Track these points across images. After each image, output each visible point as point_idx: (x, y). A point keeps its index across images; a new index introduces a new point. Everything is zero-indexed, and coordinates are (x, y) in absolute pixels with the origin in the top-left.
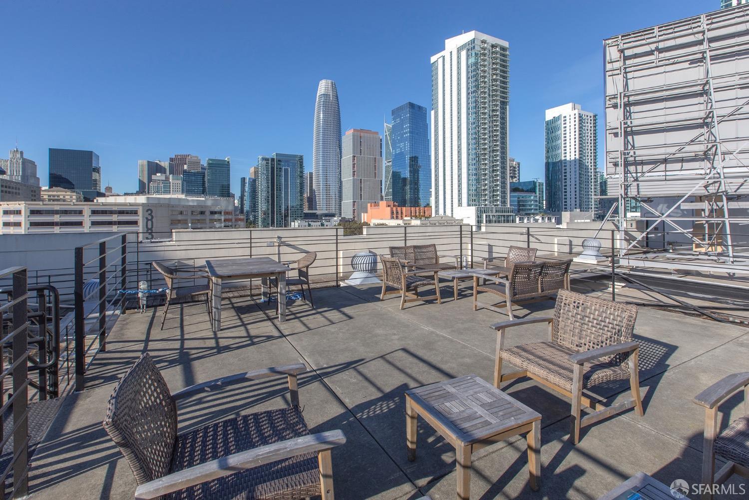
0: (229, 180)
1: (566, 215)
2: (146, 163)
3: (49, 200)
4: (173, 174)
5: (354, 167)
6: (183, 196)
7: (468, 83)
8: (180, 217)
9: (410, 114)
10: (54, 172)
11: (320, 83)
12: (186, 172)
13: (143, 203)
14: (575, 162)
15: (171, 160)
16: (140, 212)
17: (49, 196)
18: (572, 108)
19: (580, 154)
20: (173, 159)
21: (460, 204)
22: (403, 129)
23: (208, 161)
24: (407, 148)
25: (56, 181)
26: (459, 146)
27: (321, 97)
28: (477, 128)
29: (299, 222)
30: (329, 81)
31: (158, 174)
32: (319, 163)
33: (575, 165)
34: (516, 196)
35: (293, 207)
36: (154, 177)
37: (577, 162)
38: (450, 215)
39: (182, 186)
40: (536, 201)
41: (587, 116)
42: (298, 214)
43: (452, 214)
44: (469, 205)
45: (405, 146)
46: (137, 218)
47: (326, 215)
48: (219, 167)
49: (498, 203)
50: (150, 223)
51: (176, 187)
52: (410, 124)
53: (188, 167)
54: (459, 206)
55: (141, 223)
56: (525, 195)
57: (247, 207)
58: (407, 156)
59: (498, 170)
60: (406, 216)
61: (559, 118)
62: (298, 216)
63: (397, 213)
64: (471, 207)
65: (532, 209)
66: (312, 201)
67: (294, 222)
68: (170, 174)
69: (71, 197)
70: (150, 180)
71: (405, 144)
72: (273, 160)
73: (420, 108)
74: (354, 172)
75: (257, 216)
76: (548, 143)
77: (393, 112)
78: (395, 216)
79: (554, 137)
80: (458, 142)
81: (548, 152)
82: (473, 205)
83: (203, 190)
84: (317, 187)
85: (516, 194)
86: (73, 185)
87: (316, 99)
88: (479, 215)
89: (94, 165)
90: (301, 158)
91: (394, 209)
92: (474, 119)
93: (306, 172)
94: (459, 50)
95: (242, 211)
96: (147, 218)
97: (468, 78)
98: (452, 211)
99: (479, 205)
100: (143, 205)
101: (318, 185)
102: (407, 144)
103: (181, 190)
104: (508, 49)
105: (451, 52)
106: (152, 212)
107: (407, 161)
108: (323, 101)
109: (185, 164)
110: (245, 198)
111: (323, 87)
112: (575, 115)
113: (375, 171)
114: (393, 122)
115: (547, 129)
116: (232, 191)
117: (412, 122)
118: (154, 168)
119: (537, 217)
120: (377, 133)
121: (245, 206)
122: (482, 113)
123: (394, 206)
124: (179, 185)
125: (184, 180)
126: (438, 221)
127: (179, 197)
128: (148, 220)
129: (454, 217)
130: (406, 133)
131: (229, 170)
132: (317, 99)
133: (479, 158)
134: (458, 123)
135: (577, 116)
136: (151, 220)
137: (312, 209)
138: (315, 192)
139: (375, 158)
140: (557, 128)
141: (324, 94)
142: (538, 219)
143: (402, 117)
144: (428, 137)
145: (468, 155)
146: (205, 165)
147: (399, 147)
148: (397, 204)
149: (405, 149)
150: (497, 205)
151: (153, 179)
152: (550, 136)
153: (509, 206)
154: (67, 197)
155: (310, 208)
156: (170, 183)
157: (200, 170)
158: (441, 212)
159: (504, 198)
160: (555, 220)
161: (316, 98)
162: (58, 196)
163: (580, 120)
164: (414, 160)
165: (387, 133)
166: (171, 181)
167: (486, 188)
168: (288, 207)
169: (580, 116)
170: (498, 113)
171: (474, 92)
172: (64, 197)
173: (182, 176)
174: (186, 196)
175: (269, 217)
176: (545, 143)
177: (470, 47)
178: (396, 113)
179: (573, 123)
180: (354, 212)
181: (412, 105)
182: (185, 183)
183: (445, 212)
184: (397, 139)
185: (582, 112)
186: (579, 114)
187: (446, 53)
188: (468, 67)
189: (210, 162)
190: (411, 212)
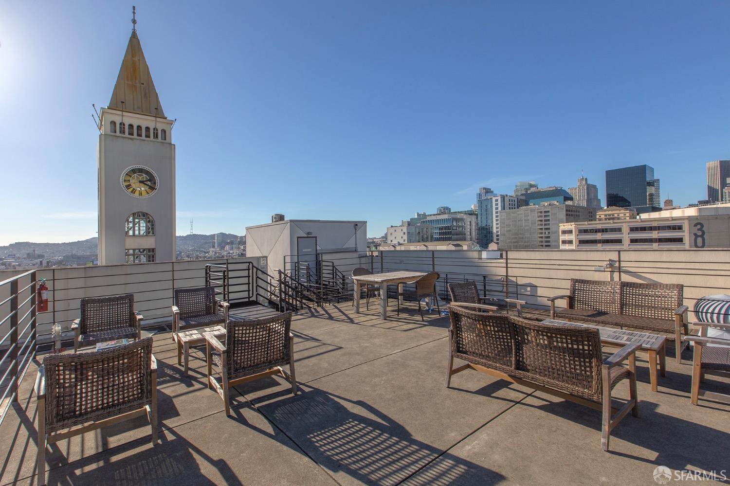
2: (718, 164)
3: (606, 219)
10: (611, 192)
13: (689, 216)
16: (686, 227)
17: (606, 215)
25: (614, 200)
46: (681, 234)
50: (699, 239)
55: (687, 240)
69: (626, 215)
70: (724, 184)
86: (629, 202)
89: (648, 179)
96: (695, 234)
100: (691, 218)
106: (703, 226)
128: (697, 236)
136: (702, 236)
154: (621, 215)
162: (613, 215)
172: (618, 215)
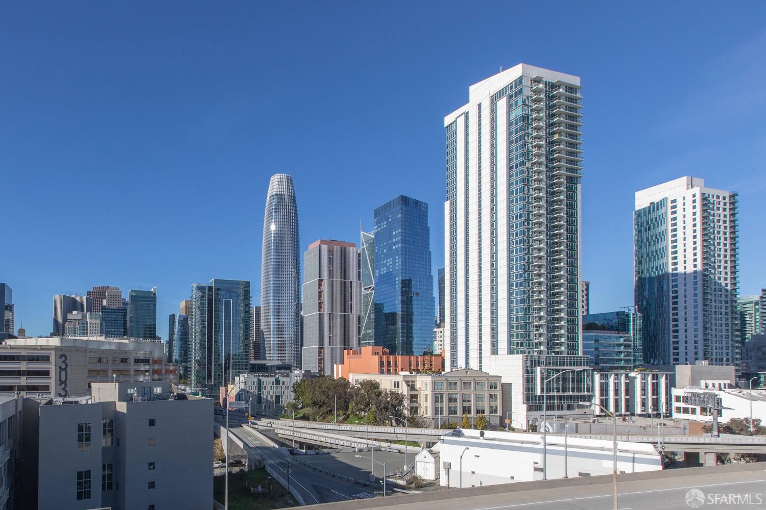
0: (155, 319)
1: (683, 371)
2: (60, 298)
4: (91, 312)
5: (320, 296)
6: (102, 338)
7: (509, 151)
8: (98, 367)
9: (402, 214)
11: (272, 179)
12: (105, 309)
13: (56, 346)
14: (695, 278)
15: (89, 293)
16: (53, 359)
18: (688, 185)
19: (704, 264)
20: (90, 292)
21: (494, 350)
22: (391, 237)
23: (131, 293)
24: (398, 266)
26: (494, 256)
27: (272, 200)
28: (526, 224)
29: (246, 376)
30: (284, 176)
31: (75, 312)
32: (270, 293)
33: (695, 283)
34: (592, 336)
35: (235, 355)
36: (69, 316)
37: (699, 278)
38: (477, 368)
39: (101, 328)
40: (629, 346)
41: (718, 197)
42: (242, 365)
43: (481, 366)
44: (510, 352)
45: (394, 263)
46: (49, 366)
47: (279, 367)
48: (143, 301)
49: (563, 348)
50: (63, 373)
51: (94, 329)
52: (402, 229)
53: (108, 302)
54: (493, 353)
55: (53, 374)
56: (609, 335)
57: (176, 356)
58: (397, 279)
59: (561, 292)
60: (402, 370)
61: (663, 202)
62: (242, 369)
63: (389, 364)
64: (515, 356)
65: (621, 360)
66: (259, 349)
67: (239, 376)
68: (87, 312)
70: (65, 319)
71: (394, 260)
72: (210, 288)
73: (417, 203)
74: (320, 304)
75: (190, 368)
76: (640, 247)
77: (377, 213)
78: (385, 369)
79: (652, 236)
80: (492, 249)
81: (640, 262)
82: (517, 353)
83: (124, 332)
84: (266, 327)
85: (592, 334)
87: (266, 204)
88: (529, 369)
89: (6, 302)
90: (247, 285)
91: (385, 358)
92: (520, 209)
93: (253, 305)
94: (494, 99)
95: (170, 360)
96: (60, 367)
97: (510, 143)
98: (480, 362)
99: (529, 353)
100: (56, 348)
101: (267, 324)
102: (398, 259)
103: (99, 332)
104: (580, 88)
105: (480, 105)
106: (66, 359)
107: (398, 286)
108: (275, 205)
109: (105, 299)
110: (175, 342)
111: (276, 184)
112: (694, 196)
113: (351, 301)
114: (376, 227)
115: (639, 224)
116: (158, 334)
117: (405, 226)
118: (70, 304)
119: (632, 374)
120: (353, 245)
121: (174, 354)
122: (535, 198)
123: (384, 353)
124: (97, 325)
125: (102, 320)
126: (460, 377)
127: (98, 339)
128: (61, 369)
129: (484, 370)
130: (397, 243)
131: (155, 305)
132: (268, 201)
133: (529, 274)
134: (492, 217)
135: (698, 198)
136: (65, 369)
137: (259, 359)
138: (263, 334)
139: (351, 282)
140: (660, 220)
141: (276, 195)
142: (635, 378)
143: (390, 220)
144: (429, 248)
145: (510, 268)
146: (127, 298)
147: (385, 265)
148: (388, 351)
149: (394, 267)
150: (561, 353)
151: (68, 318)
152: (644, 235)
153: (581, 354)
155: (257, 357)
156: (87, 324)
157: (121, 306)
158: (461, 363)
159: (572, 339)
160: (666, 379)
161: (266, 200)
163: (704, 205)
164: (407, 284)
165: (365, 246)
166: (88, 320)
167: (540, 323)
168: (229, 355)
169: (704, 198)
170: (561, 197)
171: (522, 164)
173: (100, 313)
174: (105, 338)
175: (204, 368)
176: (634, 248)
177: (513, 92)
178: (380, 213)
179: (689, 211)
180: (320, 363)
181: (405, 200)
182: (104, 323)
183: (467, 363)
184: (382, 254)
185: (708, 191)
186: (703, 194)
187: (470, 107)
188: (509, 124)
189: (133, 294)
190: (410, 364)
